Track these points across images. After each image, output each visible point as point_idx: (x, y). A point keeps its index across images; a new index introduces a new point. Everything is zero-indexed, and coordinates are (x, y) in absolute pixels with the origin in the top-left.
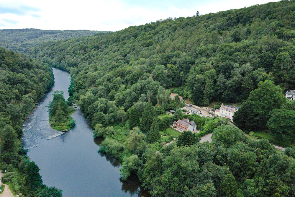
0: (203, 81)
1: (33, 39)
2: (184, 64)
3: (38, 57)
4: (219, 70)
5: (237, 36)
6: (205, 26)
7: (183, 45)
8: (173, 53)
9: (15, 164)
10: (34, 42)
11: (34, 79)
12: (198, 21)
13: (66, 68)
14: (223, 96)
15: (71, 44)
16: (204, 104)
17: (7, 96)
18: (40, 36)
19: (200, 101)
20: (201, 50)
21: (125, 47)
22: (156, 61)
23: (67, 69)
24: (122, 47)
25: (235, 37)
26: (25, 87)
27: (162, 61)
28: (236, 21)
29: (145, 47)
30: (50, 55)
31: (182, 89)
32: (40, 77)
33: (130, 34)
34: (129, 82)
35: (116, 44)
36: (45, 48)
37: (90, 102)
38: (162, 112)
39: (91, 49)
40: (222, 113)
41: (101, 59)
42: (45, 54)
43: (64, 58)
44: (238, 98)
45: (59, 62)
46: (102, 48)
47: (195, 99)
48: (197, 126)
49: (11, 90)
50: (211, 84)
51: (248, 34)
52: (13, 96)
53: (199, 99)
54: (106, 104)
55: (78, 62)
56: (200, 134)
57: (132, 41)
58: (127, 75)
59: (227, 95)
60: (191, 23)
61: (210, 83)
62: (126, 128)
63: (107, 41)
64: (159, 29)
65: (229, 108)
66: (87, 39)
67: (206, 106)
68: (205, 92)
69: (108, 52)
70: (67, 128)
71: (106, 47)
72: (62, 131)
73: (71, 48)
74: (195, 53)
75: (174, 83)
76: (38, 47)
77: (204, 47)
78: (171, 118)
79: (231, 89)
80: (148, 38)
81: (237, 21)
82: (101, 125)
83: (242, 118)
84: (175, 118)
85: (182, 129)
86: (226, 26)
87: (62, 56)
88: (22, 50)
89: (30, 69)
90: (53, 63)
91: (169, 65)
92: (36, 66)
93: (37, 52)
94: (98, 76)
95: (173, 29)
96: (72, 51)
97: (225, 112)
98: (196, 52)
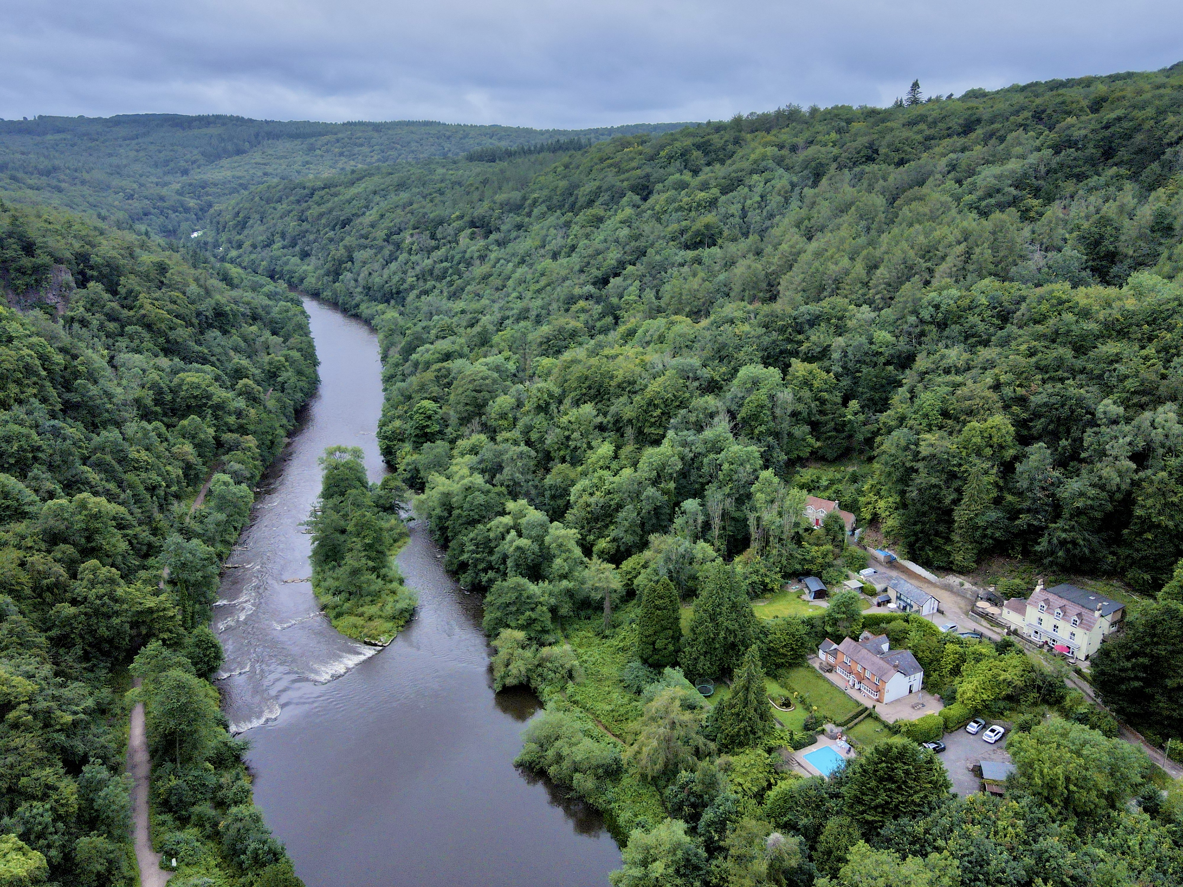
0: (954, 465)
1: (225, 162)
2: (865, 362)
3: (247, 244)
4: (1025, 416)
5: (1106, 242)
6: (953, 167)
7: (859, 269)
8: (814, 308)
9: (207, 826)
10: (229, 174)
11: (246, 386)
12: (919, 137)
13: (357, 306)
14: (1042, 545)
15: (377, 198)
16: (952, 563)
17: (154, 477)
18: (252, 146)
19: (936, 549)
20: (943, 307)
21: (602, 237)
22: (742, 341)
23: (366, 309)
24: (587, 236)
25: (1097, 243)
26: (214, 425)
27: (766, 340)
28: (1099, 155)
29: (687, 247)
30: (293, 245)
31: (854, 479)
32: (267, 367)
33: (623, 177)
34: (629, 432)
35: (563, 219)
36: (275, 209)
37: (472, 513)
38: (770, 586)
39: (461, 230)
40: (1035, 622)
41: (499, 282)
42: (277, 238)
43: (351, 259)
44: (1111, 558)
45: (331, 278)
46: (503, 228)
47: (913, 539)
48: (927, 675)
49: (165, 444)
50: (989, 483)
51: (1159, 234)
52: (176, 471)
53: (931, 541)
54: (539, 540)
55: (405, 286)
56: (941, 720)
57: (629, 211)
58: (618, 397)
59: (1063, 543)
60: (888, 146)
61: (985, 479)
62: (623, 649)
63: (524, 199)
64: (746, 165)
65: (1073, 610)
66: (442, 181)
67: (962, 571)
68: (960, 515)
69: (529, 255)
70: (384, 632)
71: (519, 227)
72: (365, 643)
73: (377, 217)
74: (912, 319)
75: (820, 448)
76: (247, 205)
77: (954, 292)
78: (809, 622)
79: (1084, 519)
80: (699, 205)
81: (1103, 154)
82: (520, 635)
83: (1137, 678)
84: (829, 629)
85: (860, 682)
86: (1048, 172)
87: (342, 251)
88: (187, 210)
89: (228, 328)
90: (308, 279)
91: (799, 367)
92: (248, 312)
93: (243, 225)
94: (494, 381)
95: (806, 168)
96: (380, 234)
97: (1049, 621)
98: (915, 312)
